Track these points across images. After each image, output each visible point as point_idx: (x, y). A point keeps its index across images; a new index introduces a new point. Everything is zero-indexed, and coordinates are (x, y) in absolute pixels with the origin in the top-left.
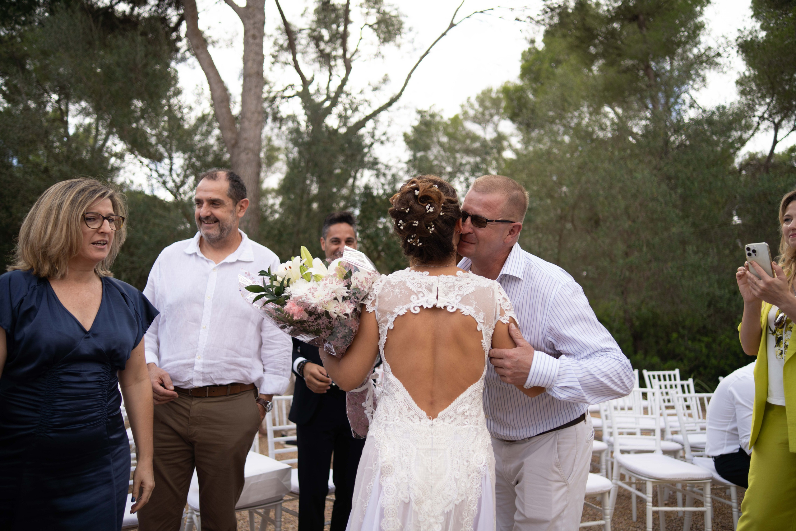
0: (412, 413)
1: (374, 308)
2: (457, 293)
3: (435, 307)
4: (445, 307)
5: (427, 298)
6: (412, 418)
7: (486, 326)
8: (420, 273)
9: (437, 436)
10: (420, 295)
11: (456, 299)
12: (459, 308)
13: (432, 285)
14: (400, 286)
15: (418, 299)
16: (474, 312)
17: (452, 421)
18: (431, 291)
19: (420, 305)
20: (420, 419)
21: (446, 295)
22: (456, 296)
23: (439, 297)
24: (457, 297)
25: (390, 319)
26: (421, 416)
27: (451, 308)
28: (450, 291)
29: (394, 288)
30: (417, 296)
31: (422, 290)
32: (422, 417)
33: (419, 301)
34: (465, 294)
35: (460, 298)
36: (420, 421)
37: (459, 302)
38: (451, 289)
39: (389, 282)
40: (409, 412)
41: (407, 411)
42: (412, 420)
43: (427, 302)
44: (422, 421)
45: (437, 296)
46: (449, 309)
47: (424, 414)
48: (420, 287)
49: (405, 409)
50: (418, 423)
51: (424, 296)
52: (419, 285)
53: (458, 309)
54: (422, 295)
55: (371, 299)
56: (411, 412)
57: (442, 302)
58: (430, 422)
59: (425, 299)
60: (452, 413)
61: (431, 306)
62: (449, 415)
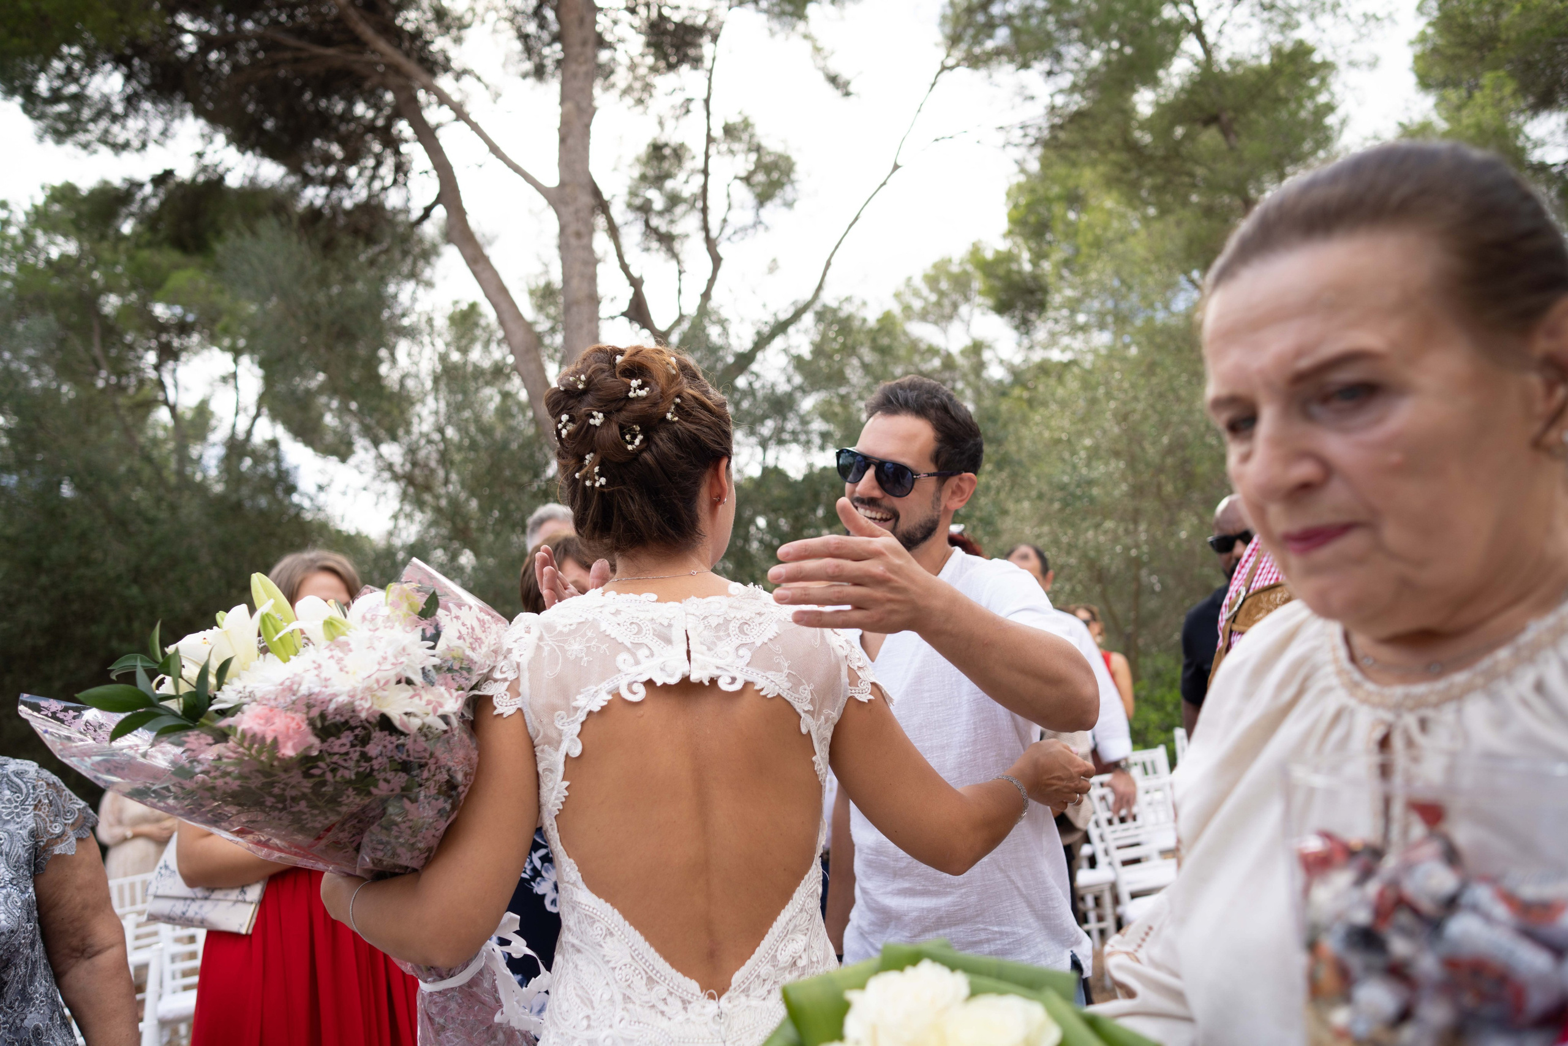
0: (661, 990)
1: (518, 702)
2: (739, 642)
3: (685, 680)
4: (713, 681)
5: (662, 660)
6: (661, 1006)
8: (632, 596)
10: (642, 653)
11: (739, 657)
12: (750, 679)
13: (670, 626)
14: (584, 635)
15: (637, 663)
16: (789, 685)
17: (769, 991)
18: (668, 641)
19: (645, 678)
20: (685, 1003)
21: (709, 649)
22: (737, 649)
23: (692, 655)
24: (741, 652)
25: (565, 729)
26: (685, 996)
27: (729, 680)
28: (719, 638)
29: (565, 641)
30: (634, 655)
31: (645, 641)
32: (689, 997)
33: (640, 668)
34: (758, 644)
35: (746, 653)
36: (685, 1009)
37: (748, 665)
38: (722, 633)
39: (549, 628)
40: (650, 989)
41: (644, 989)
42: (662, 1013)
43: (662, 670)
44: (689, 1007)
45: (688, 652)
46: (724, 685)
47: (693, 986)
48: (639, 632)
49: (640, 983)
50: (681, 1017)
51: (652, 655)
52: (635, 629)
53: (747, 684)
54: (646, 652)
55: (505, 680)
56: (657, 987)
57: (703, 668)
58: (712, 1007)
59: (657, 661)
60: (765, 969)
61: (673, 680)
62: (758, 976)
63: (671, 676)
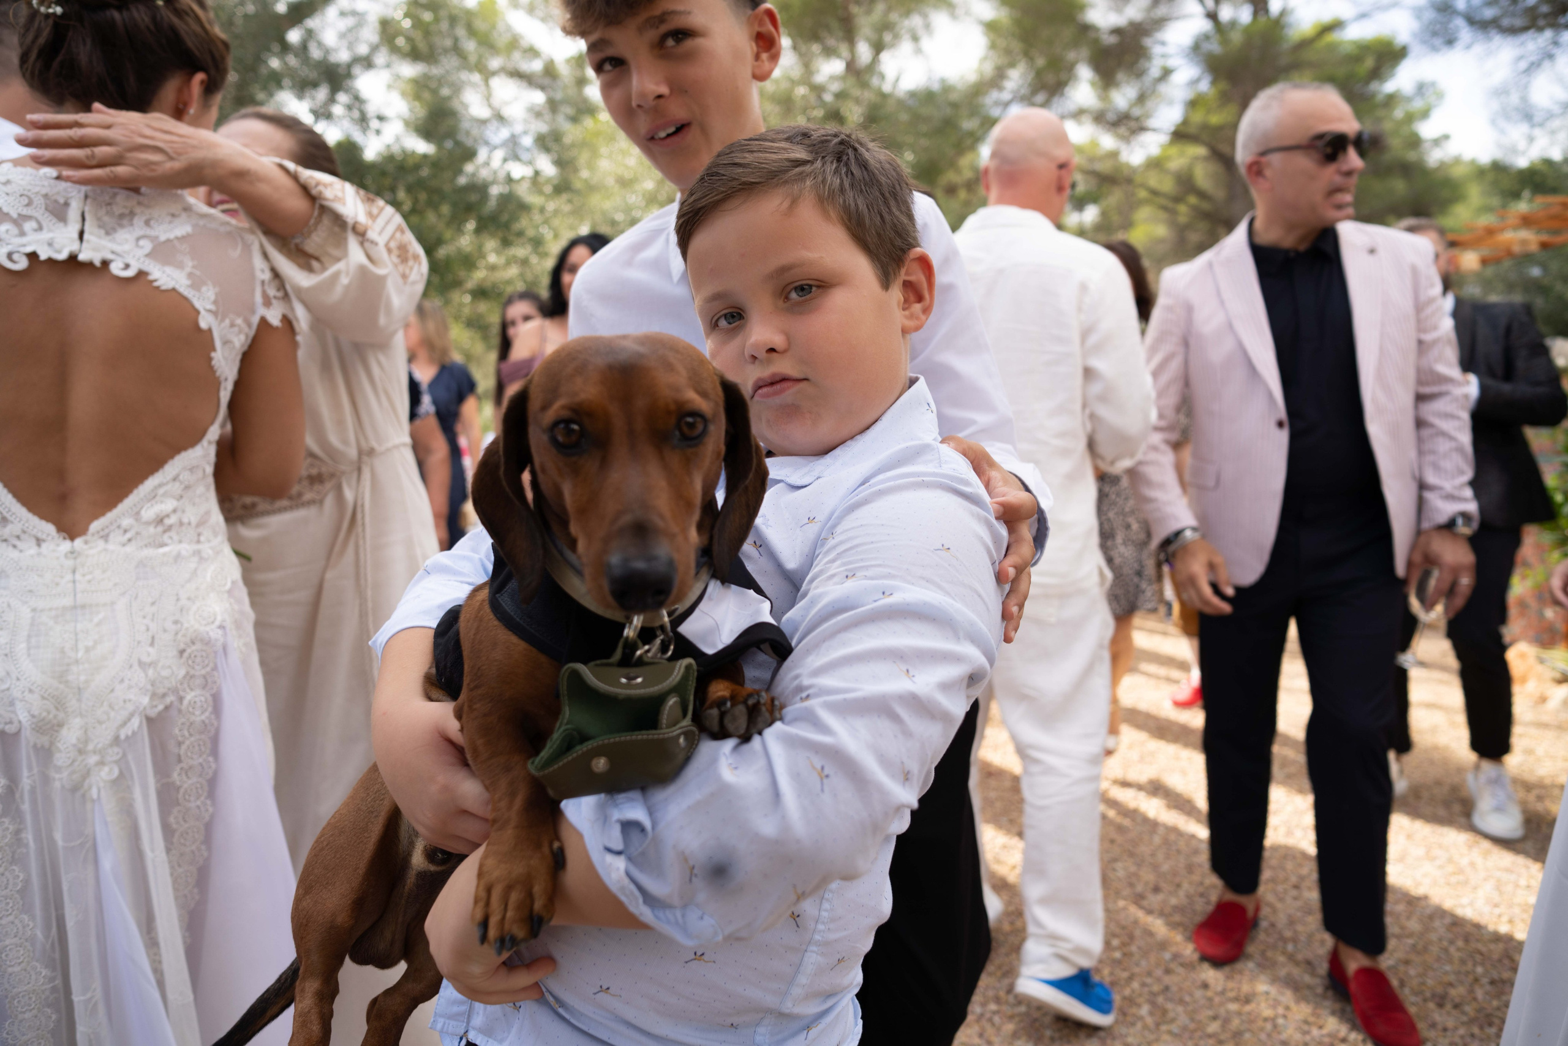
0: (13, 529)
2: (140, 232)
3: (73, 258)
4: (105, 264)
5: (50, 235)
6: (15, 541)
7: (222, 320)
9: (89, 577)
10: (29, 226)
11: (137, 246)
12: (145, 269)
13: (63, 203)
15: (22, 234)
16: (188, 282)
17: (130, 540)
18: (62, 218)
19: (29, 249)
21: (106, 233)
22: (138, 239)
23: (86, 236)
24: (142, 243)
26: (39, 535)
27: (122, 265)
28: (118, 224)
30: (19, 226)
31: (35, 214)
32: (44, 537)
33: (24, 240)
35: (147, 245)
36: (39, 545)
37: (147, 255)
38: (121, 220)
42: (15, 546)
43: (48, 244)
44: (44, 545)
45: (82, 233)
46: (116, 269)
47: (49, 528)
48: (29, 205)
50: (33, 550)
51: (40, 228)
53: (141, 273)
54: (34, 225)
56: (11, 527)
57: (96, 249)
58: (66, 545)
59: (45, 235)
60: (126, 522)
61: (62, 256)
62: (119, 527)
63: (59, 252)
